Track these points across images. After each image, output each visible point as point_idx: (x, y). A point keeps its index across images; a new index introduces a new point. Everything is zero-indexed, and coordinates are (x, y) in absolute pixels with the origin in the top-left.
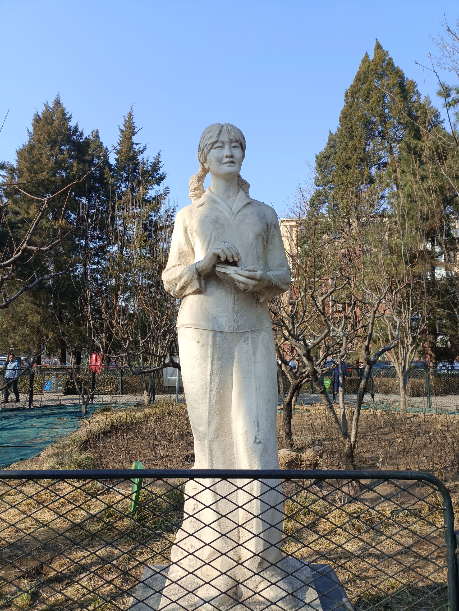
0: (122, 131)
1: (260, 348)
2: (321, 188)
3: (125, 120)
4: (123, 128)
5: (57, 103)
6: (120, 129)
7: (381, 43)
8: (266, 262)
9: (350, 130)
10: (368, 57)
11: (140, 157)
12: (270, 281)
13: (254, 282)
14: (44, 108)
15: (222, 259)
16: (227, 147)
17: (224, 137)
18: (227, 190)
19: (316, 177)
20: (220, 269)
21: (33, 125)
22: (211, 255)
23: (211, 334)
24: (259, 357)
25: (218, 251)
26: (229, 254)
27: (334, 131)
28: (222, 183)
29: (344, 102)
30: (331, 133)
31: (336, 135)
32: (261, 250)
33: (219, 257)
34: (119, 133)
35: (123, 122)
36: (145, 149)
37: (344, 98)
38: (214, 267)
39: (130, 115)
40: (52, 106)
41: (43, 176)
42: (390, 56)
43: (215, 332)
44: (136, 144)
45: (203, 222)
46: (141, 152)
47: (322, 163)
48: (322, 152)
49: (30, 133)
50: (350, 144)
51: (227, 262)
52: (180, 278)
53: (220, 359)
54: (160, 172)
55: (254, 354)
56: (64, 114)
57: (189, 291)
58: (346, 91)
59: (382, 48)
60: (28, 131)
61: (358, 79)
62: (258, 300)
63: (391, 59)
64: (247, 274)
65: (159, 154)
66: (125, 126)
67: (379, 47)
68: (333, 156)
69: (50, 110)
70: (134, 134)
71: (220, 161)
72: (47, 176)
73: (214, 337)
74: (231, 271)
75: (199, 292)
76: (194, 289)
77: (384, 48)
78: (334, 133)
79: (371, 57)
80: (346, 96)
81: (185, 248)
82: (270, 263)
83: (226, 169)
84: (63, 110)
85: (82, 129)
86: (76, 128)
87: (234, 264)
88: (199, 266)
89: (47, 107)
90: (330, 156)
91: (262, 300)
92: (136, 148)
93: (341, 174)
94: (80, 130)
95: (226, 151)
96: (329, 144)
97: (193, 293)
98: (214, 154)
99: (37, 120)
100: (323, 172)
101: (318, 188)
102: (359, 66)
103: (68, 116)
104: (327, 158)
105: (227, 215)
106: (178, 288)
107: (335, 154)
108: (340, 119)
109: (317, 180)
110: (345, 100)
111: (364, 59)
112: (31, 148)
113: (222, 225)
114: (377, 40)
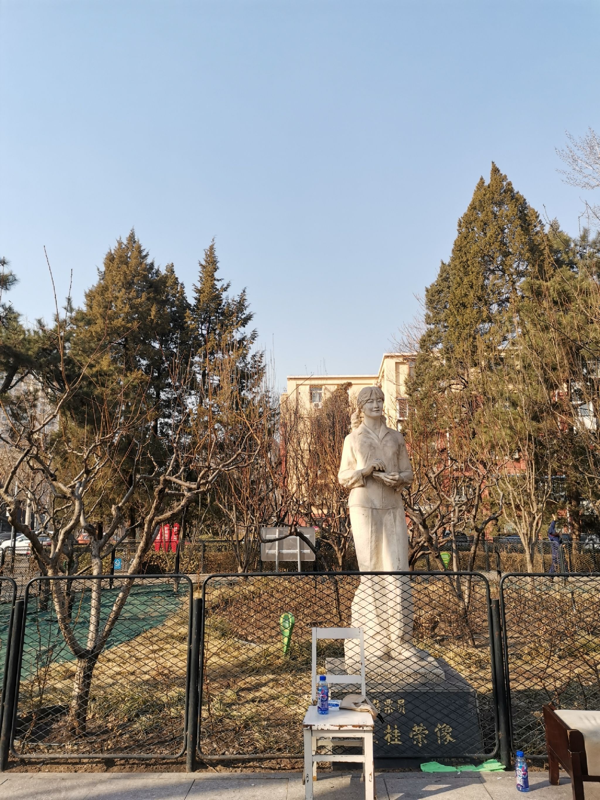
0: (203, 267)
1: (398, 518)
2: (432, 326)
3: (206, 255)
4: (204, 263)
5: (132, 238)
6: (201, 265)
7: (498, 166)
8: (399, 467)
9: (465, 266)
10: (483, 183)
11: (224, 295)
12: (403, 480)
13: (395, 482)
14: (117, 245)
15: (377, 469)
16: (375, 402)
17: (374, 397)
18: (375, 425)
19: (427, 314)
20: (375, 474)
21: (105, 264)
22: (370, 467)
23: (370, 510)
24: (398, 523)
25: (375, 465)
26: (380, 466)
27: (447, 261)
28: (371, 421)
29: (457, 232)
30: (443, 263)
31: (449, 266)
32: (396, 461)
33: (375, 468)
34: (200, 269)
35: (204, 256)
36: (228, 285)
37: (458, 228)
38: (372, 473)
39: (212, 248)
40: (125, 242)
41: (118, 322)
42: (508, 181)
43: (373, 509)
44: (218, 280)
45: (362, 446)
46: (225, 289)
47: (433, 298)
48: (433, 285)
49: (100, 272)
50: (465, 280)
51: (379, 471)
52: (352, 478)
53: (376, 524)
54: (247, 312)
55: (395, 521)
56: (140, 252)
57: (356, 485)
58: (460, 220)
59: (499, 171)
60: (98, 270)
61: (473, 207)
62: (395, 490)
63: (509, 184)
64: (391, 477)
65: (244, 291)
66: (206, 261)
67: (495, 171)
68: (446, 290)
69: (124, 246)
70: (216, 269)
71: (371, 410)
72: (123, 323)
73: (372, 512)
74: (382, 475)
75: (363, 486)
76: (360, 485)
77: (501, 172)
78: (447, 263)
79: (487, 182)
80: (460, 226)
81: (352, 459)
82: (401, 467)
83: (374, 414)
84: (140, 247)
85: (159, 267)
86: (152, 264)
87: (383, 471)
88: (364, 472)
89: (120, 243)
90: (442, 291)
91: (398, 490)
92: (219, 285)
93: (456, 313)
94: (156, 267)
95: (375, 405)
96: (441, 276)
97: (359, 487)
98: (368, 406)
99: (111, 258)
100: (435, 308)
101: (429, 326)
102: (473, 192)
103: (144, 254)
104: (440, 292)
105: (377, 441)
106: (350, 484)
107: (449, 287)
108: (453, 251)
109: (428, 317)
110: (458, 230)
111: (479, 185)
112: (103, 290)
113: (374, 448)
114: (493, 163)
